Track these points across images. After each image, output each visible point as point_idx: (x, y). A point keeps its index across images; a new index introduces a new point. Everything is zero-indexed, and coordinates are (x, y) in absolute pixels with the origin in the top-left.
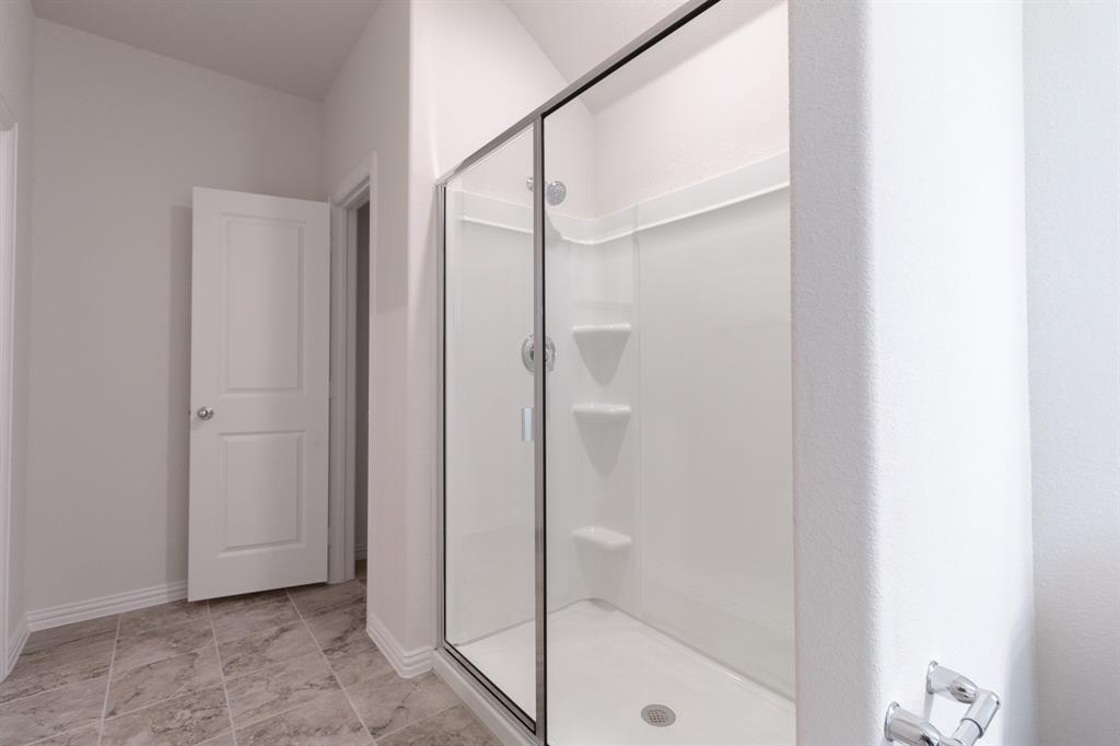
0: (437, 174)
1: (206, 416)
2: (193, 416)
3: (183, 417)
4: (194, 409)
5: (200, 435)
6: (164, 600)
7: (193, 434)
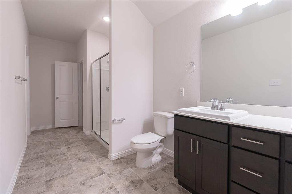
0: (91, 62)
1: (57, 98)
2: (56, 98)
3: (54, 98)
4: (56, 97)
5: (57, 101)
6: (51, 128)
7: (55, 101)
